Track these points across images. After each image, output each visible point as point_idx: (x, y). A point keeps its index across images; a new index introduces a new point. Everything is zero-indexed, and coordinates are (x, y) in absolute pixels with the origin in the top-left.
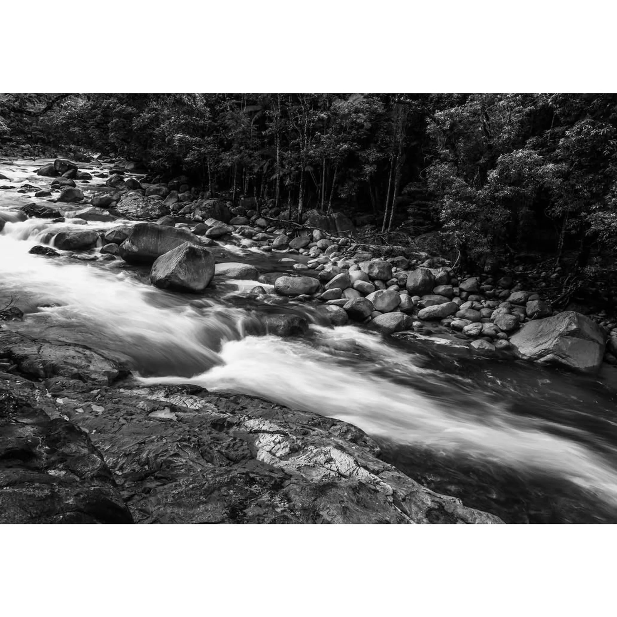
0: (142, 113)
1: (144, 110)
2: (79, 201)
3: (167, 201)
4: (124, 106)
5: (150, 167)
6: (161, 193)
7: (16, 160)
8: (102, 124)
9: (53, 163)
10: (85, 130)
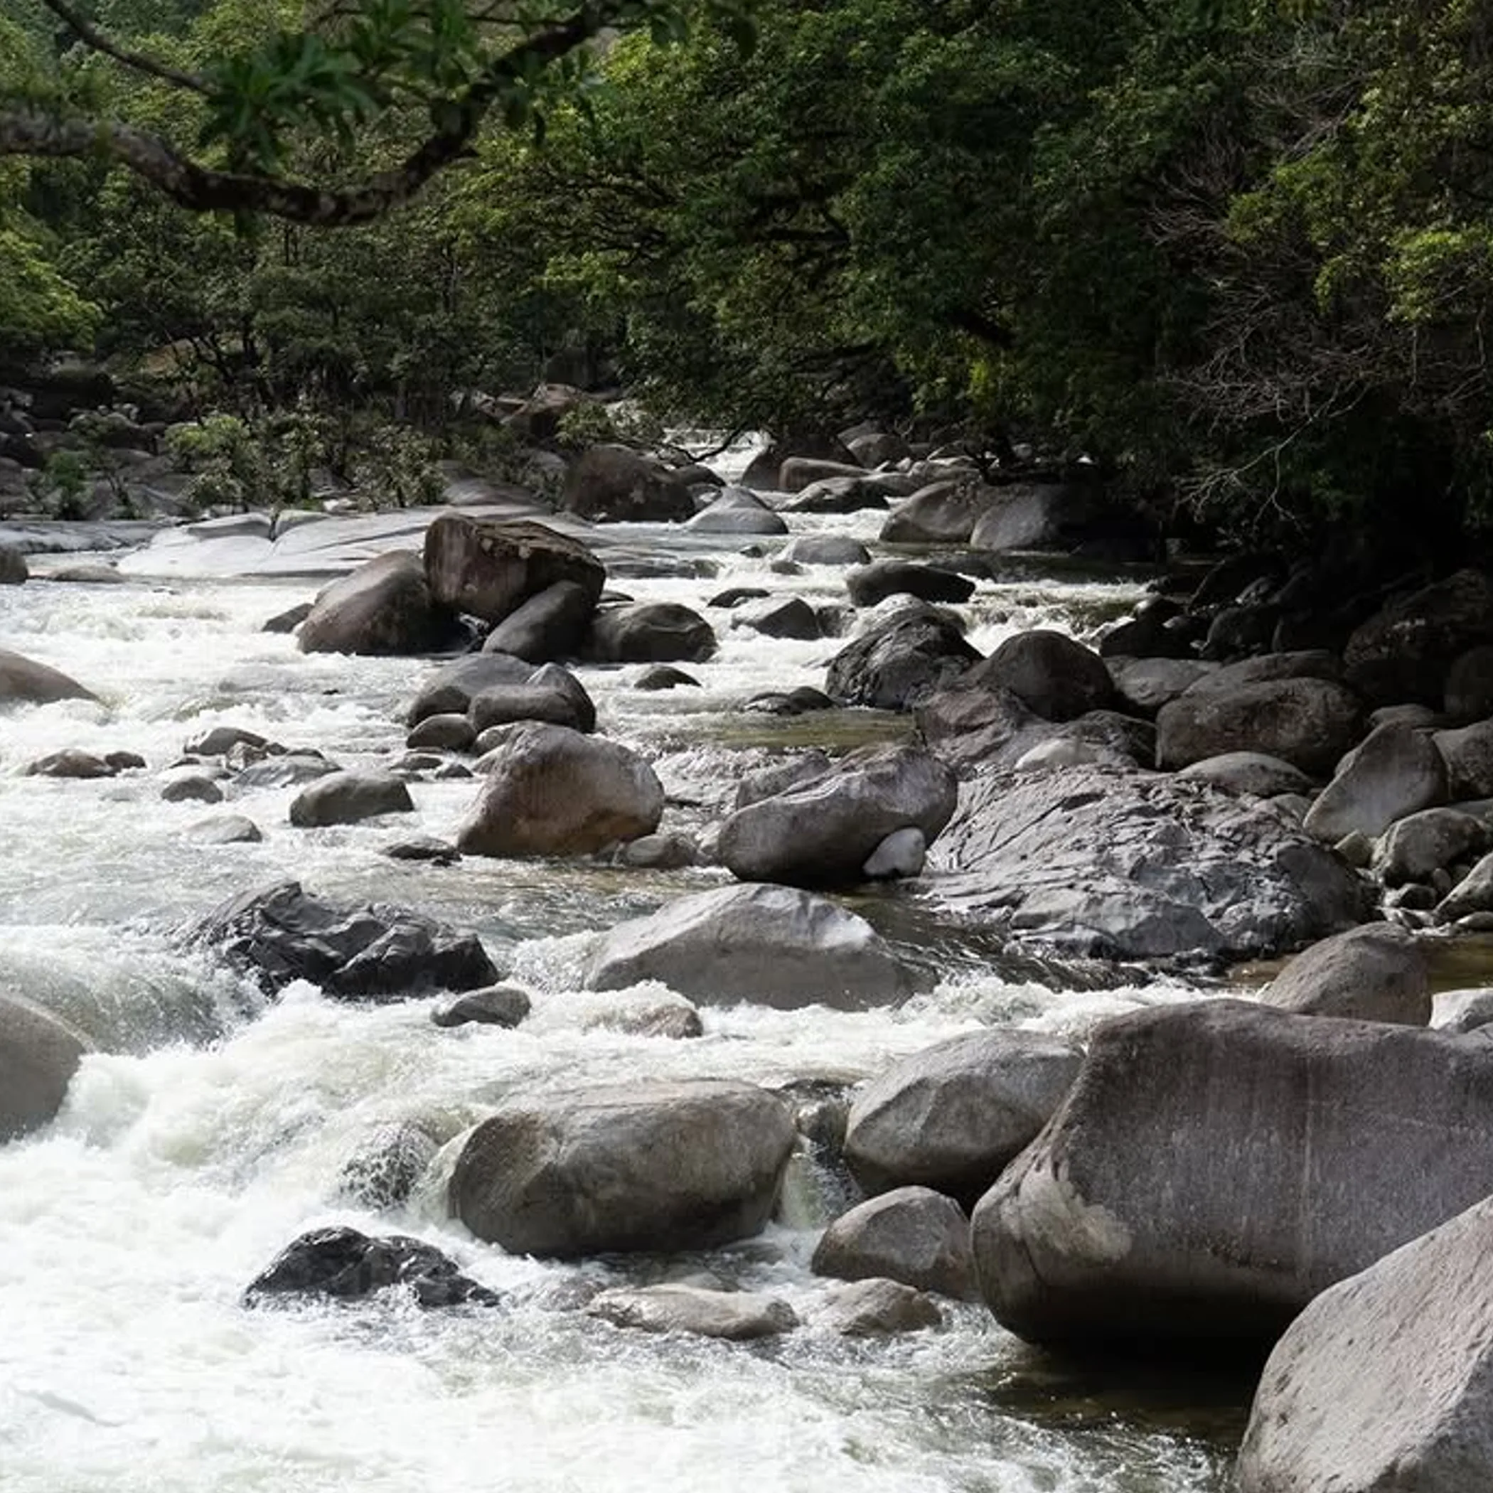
0: (1108, 81)
1: (1121, 57)
2: (627, 840)
3: (1345, 799)
4: (961, 42)
5: (1183, 525)
6: (1289, 735)
7: (143, 543)
8: (789, 203)
9: (418, 542)
10: (658, 268)
